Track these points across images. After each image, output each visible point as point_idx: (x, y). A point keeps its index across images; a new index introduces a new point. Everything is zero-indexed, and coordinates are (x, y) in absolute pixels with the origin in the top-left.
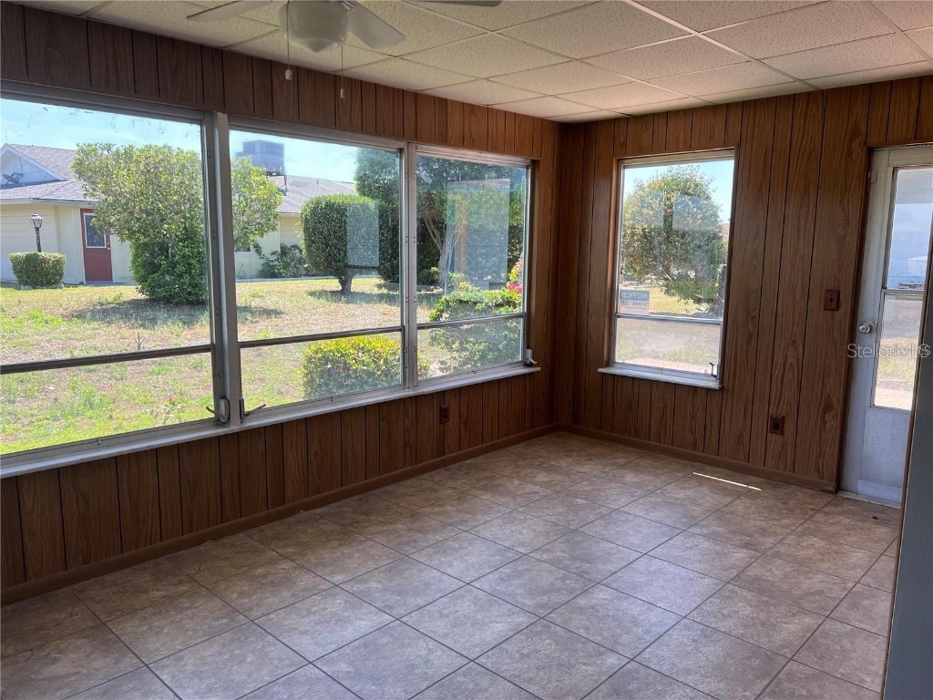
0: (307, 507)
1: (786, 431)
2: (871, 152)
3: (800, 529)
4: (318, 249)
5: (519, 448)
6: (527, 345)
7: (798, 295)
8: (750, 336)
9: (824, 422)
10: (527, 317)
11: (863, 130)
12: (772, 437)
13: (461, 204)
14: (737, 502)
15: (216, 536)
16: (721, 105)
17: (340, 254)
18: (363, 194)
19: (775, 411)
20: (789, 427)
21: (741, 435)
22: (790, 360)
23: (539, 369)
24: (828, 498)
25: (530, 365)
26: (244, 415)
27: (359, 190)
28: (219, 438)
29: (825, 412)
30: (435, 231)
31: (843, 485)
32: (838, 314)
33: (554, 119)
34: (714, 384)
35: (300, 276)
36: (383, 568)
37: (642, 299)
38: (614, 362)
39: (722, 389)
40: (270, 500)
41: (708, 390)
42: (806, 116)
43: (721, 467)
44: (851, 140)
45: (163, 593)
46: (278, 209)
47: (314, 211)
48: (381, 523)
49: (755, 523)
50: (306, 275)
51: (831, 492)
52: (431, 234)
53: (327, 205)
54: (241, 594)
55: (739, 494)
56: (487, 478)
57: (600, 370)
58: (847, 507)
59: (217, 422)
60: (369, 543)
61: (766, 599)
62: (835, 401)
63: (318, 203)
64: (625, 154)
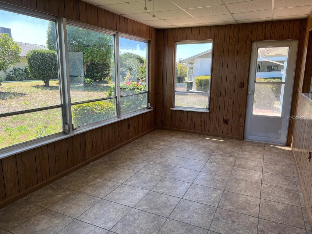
0: (93, 161)
1: (229, 123)
2: (252, 42)
3: (241, 150)
4: (35, 70)
5: (148, 135)
6: (148, 102)
7: (232, 84)
8: (218, 96)
9: (240, 120)
10: (148, 93)
11: (250, 36)
12: (225, 125)
13: (90, 54)
14: (220, 145)
15: (66, 174)
16: (209, 26)
17: (45, 72)
18: (51, 49)
19: (225, 118)
20: (230, 122)
21: (216, 125)
22: (230, 103)
23: (152, 109)
24: (242, 141)
25: (150, 108)
26: (74, 130)
27: (48, 48)
28: (66, 139)
29: (240, 117)
30: (79, 63)
31: (244, 138)
32: (243, 89)
33: (155, 27)
34: (207, 111)
35: (23, 80)
36: (133, 176)
37: (183, 86)
38: (174, 106)
39: (210, 112)
40: (82, 159)
41: (205, 113)
42: (234, 31)
43: (210, 136)
44: (247, 39)
45: (62, 195)
46: (20, 55)
47: (32, 55)
48: (121, 163)
49: (229, 150)
50: (25, 80)
51: (242, 140)
52: (78, 65)
53: (38, 53)
54: (91, 191)
55: (220, 143)
56: (146, 145)
57: (171, 109)
58: (247, 143)
59: (64, 133)
60: (123, 169)
61: (245, 169)
62: (243, 114)
63: (34, 52)
64: (178, 40)
